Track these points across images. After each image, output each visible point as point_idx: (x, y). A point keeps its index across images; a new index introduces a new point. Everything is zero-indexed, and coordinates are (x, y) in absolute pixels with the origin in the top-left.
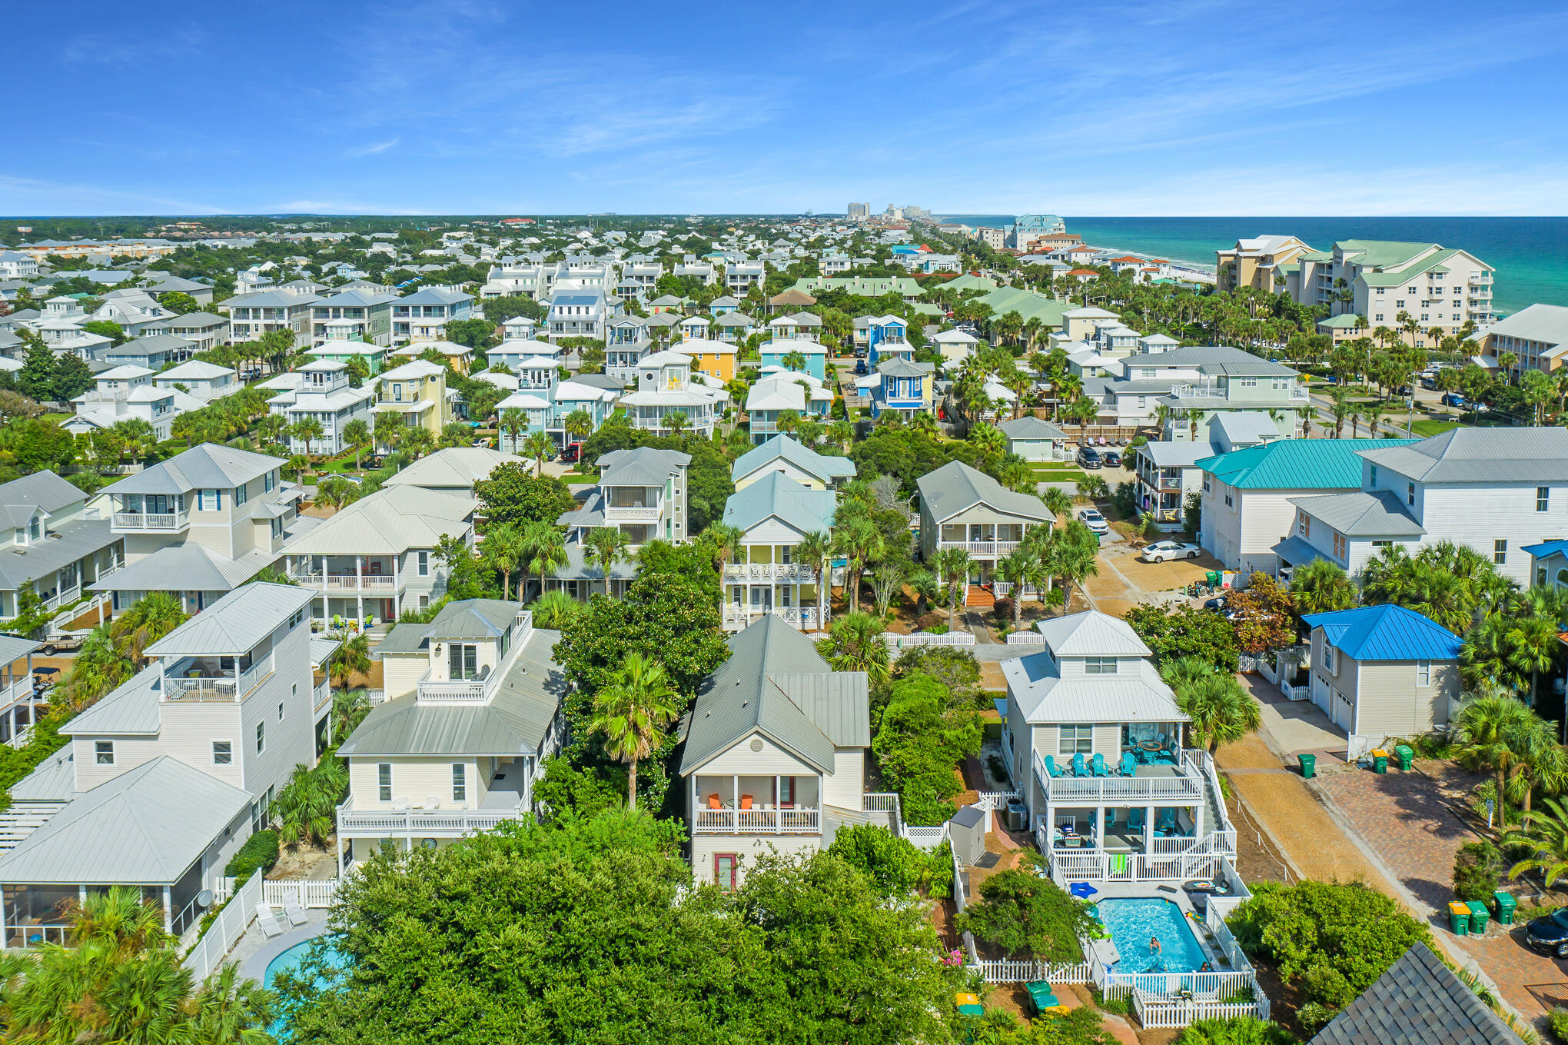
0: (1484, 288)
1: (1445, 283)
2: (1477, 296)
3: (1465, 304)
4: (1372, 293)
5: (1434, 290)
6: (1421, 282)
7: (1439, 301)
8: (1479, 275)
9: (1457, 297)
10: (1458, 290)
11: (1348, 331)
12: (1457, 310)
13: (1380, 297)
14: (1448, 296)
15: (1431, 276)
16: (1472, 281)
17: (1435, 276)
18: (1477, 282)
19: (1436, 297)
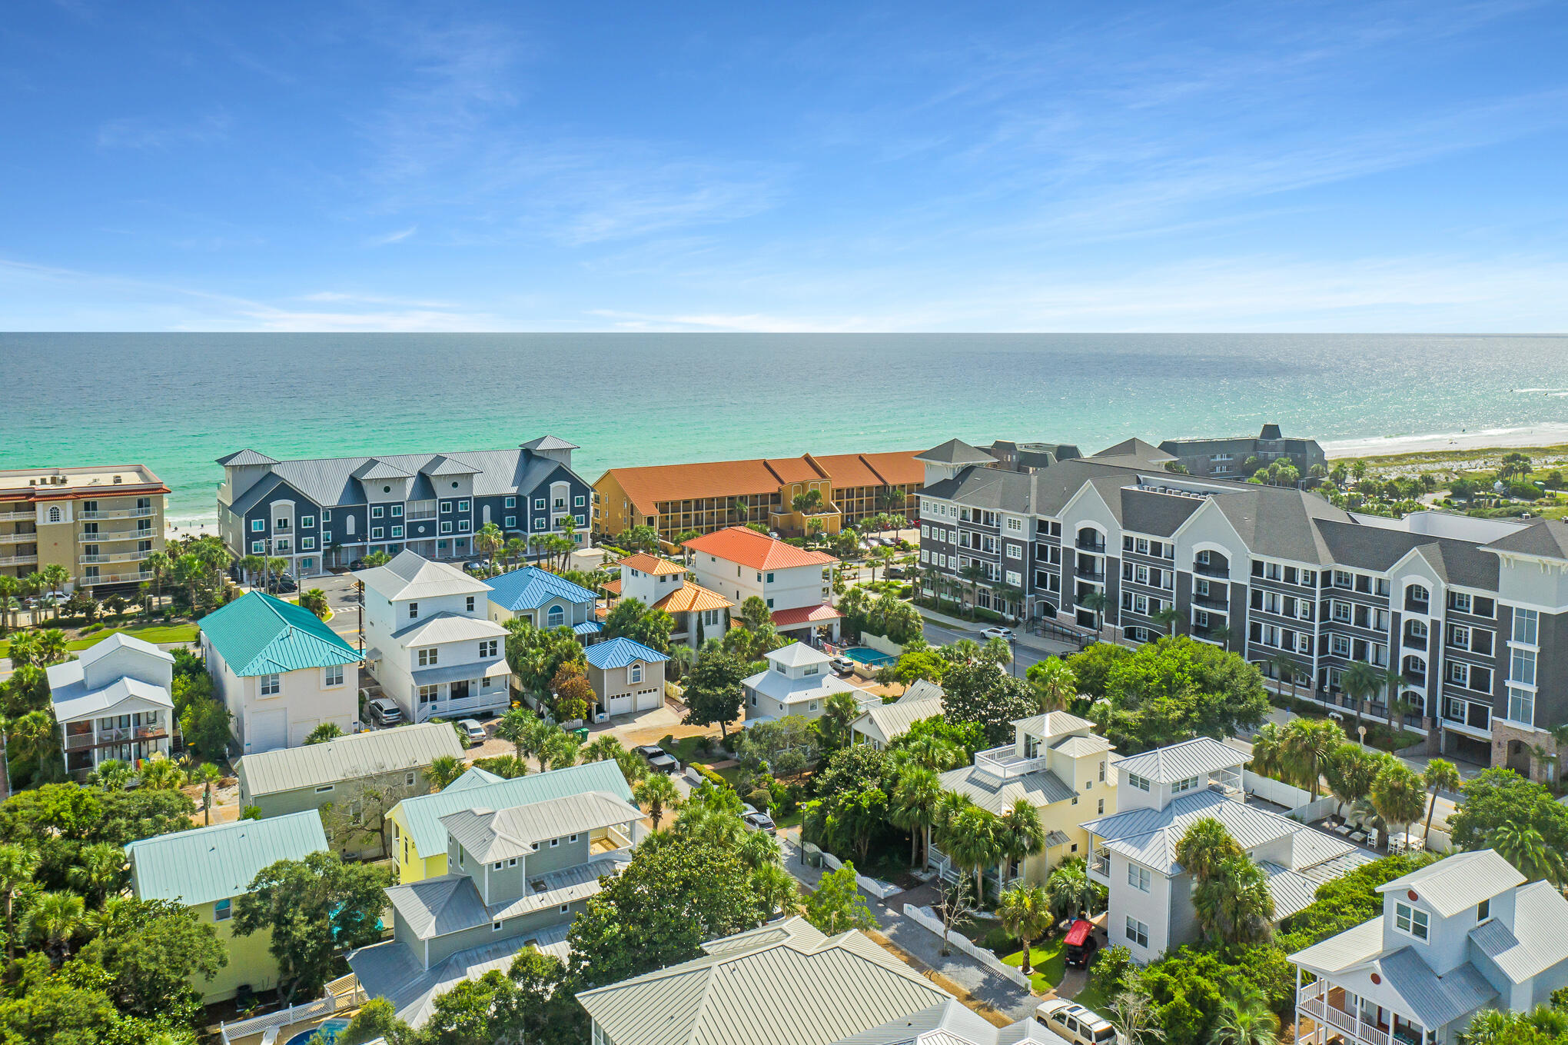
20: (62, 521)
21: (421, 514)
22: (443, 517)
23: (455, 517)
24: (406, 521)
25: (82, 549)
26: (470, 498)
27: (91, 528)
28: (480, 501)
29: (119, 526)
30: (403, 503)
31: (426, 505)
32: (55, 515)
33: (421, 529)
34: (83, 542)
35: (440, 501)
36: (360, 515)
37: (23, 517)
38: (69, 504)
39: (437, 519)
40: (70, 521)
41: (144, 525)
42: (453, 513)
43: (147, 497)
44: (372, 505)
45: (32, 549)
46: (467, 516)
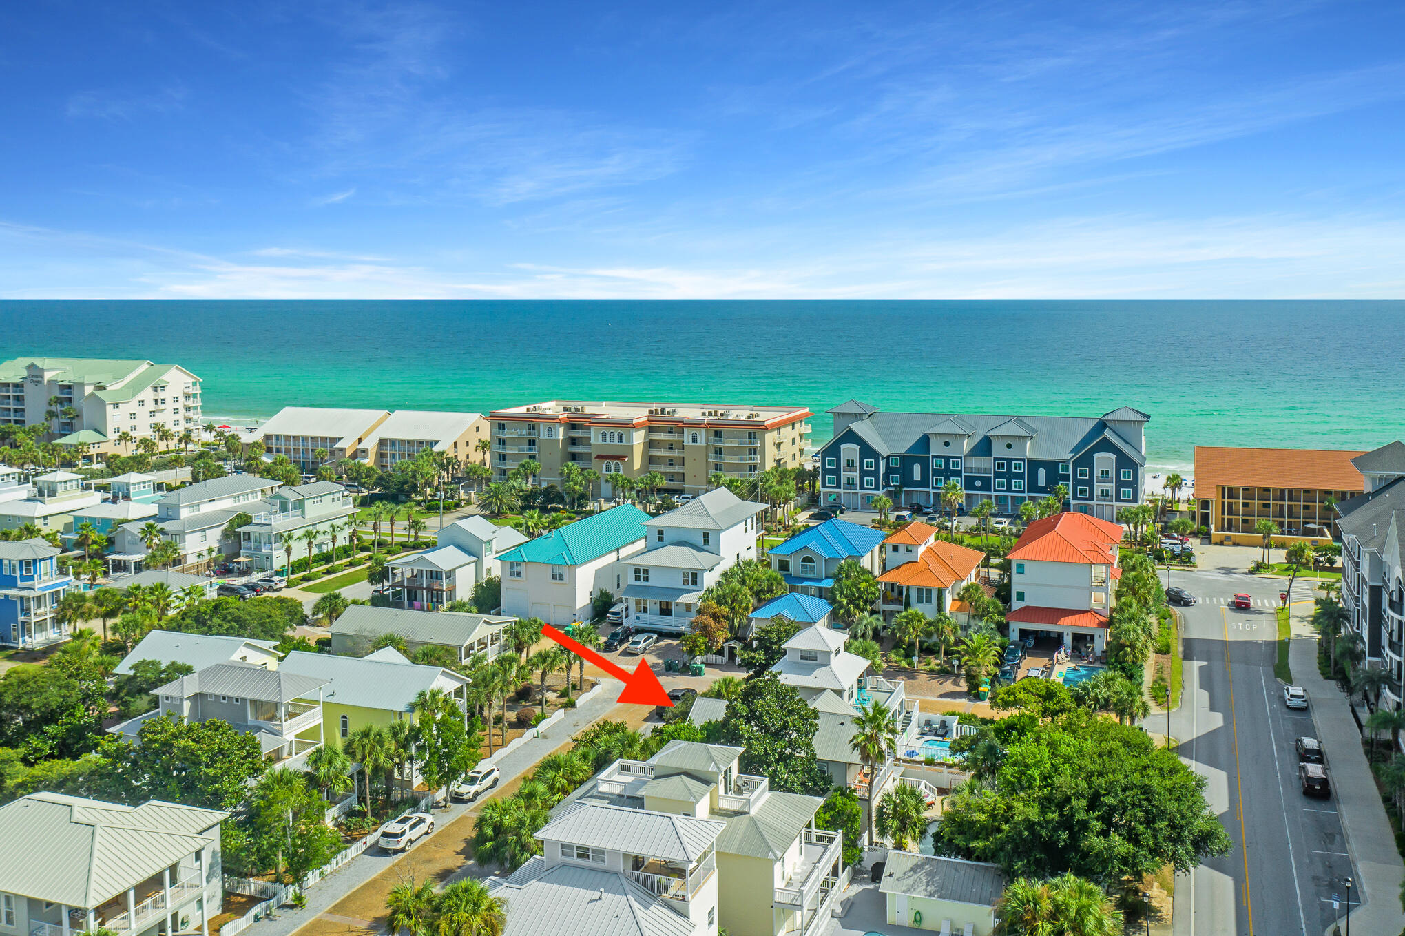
0: (195, 396)
1: (166, 395)
2: (190, 403)
3: (182, 411)
4: (109, 408)
5: (159, 402)
6: (148, 394)
7: (163, 410)
8: (191, 385)
9: (176, 405)
10: (176, 399)
11: (91, 446)
12: (176, 417)
13: (116, 411)
14: (170, 405)
15: (155, 389)
16: (186, 391)
17: (159, 389)
18: (191, 391)
19: (161, 407)
20: (699, 444)
21: (978, 470)
22: (997, 475)
23: (1009, 476)
24: (963, 474)
25: (713, 465)
26: (1023, 460)
27: (719, 451)
28: (1034, 465)
29: (734, 451)
30: (960, 458)
31: (982, 462)
32: (695, 439)
33: (978, 483)
34: (713, 459)
35: (995, 459)
36: (925, 463)
37: (675, 437)
38: (703, 431)
39: (992, 475)
40: (704, 444)
41: (754, 452)
42: (1007, 471)
43: (754, 431)
44: (933, 457)
45: (682, 462)
46: (1021, 476)
